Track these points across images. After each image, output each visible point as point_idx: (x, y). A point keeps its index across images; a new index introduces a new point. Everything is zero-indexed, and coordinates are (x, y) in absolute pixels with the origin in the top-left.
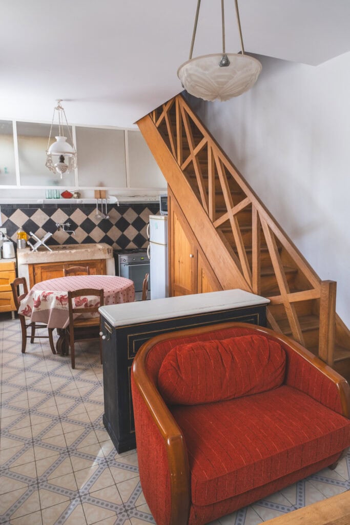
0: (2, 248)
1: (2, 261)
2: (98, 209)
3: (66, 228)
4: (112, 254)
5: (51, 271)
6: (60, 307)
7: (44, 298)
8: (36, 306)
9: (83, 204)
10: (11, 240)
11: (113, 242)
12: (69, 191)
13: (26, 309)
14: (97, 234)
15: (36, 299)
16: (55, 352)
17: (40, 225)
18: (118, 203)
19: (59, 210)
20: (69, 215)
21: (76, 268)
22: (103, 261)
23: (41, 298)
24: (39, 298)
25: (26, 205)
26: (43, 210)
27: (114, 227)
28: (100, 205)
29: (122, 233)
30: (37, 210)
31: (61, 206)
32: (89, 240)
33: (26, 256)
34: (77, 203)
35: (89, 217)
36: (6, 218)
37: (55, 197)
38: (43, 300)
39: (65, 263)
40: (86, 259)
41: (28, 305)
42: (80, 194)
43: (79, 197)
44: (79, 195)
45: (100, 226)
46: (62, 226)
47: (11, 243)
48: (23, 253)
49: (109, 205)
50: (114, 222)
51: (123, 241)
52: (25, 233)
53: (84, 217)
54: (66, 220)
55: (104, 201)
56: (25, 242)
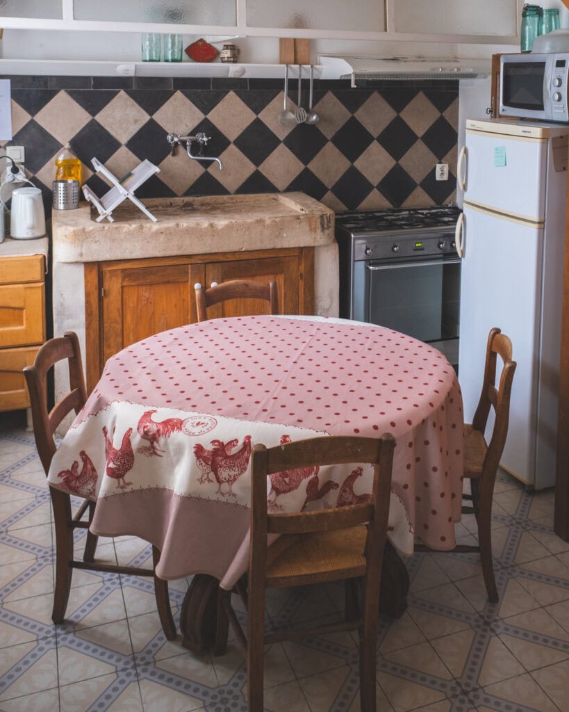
0: (8, 205)
1: (9, 251)
2: (289, 95)
3: (196, 148)
4: (331, 230)
5: (151, 284)
6: (209, 490)
7: (147, 444)
8: (115, 474)
9: (245, 79)
10: (38, 184)
11: (325, 190)
12: (209, 40)
13: (75, 465)
14: (281, 165)
15: (117, 444)
16: (174, 630)
17: (123, 138)
18: (353, 79)
19: (178, 94)
20: (206, 109)
21: (237, 286)
22: (308, 254)
23: (136, 440)
24: (127, 441)
25: (85, 80)
26: (132, 95)
27: (330, 145)
28: (293, 83)
29: (348, 163)
30: (115, 94)
31: (185, 84)
32: (258, 185)
33: (81, 236)
34: (231, 75)
35: (260, 116)
36: (26, 118)
37: (170, 58)
38: (142, 450)
39: (193, 261)
40: (259, 246)
41: (83, 453)
42: (239, 50)
43: (235, 59)
44: (236, 52)
45: (290, 142)
46: (184, 143)
47: (36, 192)
48: (71, 229)
49: (318, 83)
50: (329, 132)
51: (353, 186)
52: (79, 162)
53: (247, 117)
54: (196, 123)
55: (306, 72)
56: (76, 190)
